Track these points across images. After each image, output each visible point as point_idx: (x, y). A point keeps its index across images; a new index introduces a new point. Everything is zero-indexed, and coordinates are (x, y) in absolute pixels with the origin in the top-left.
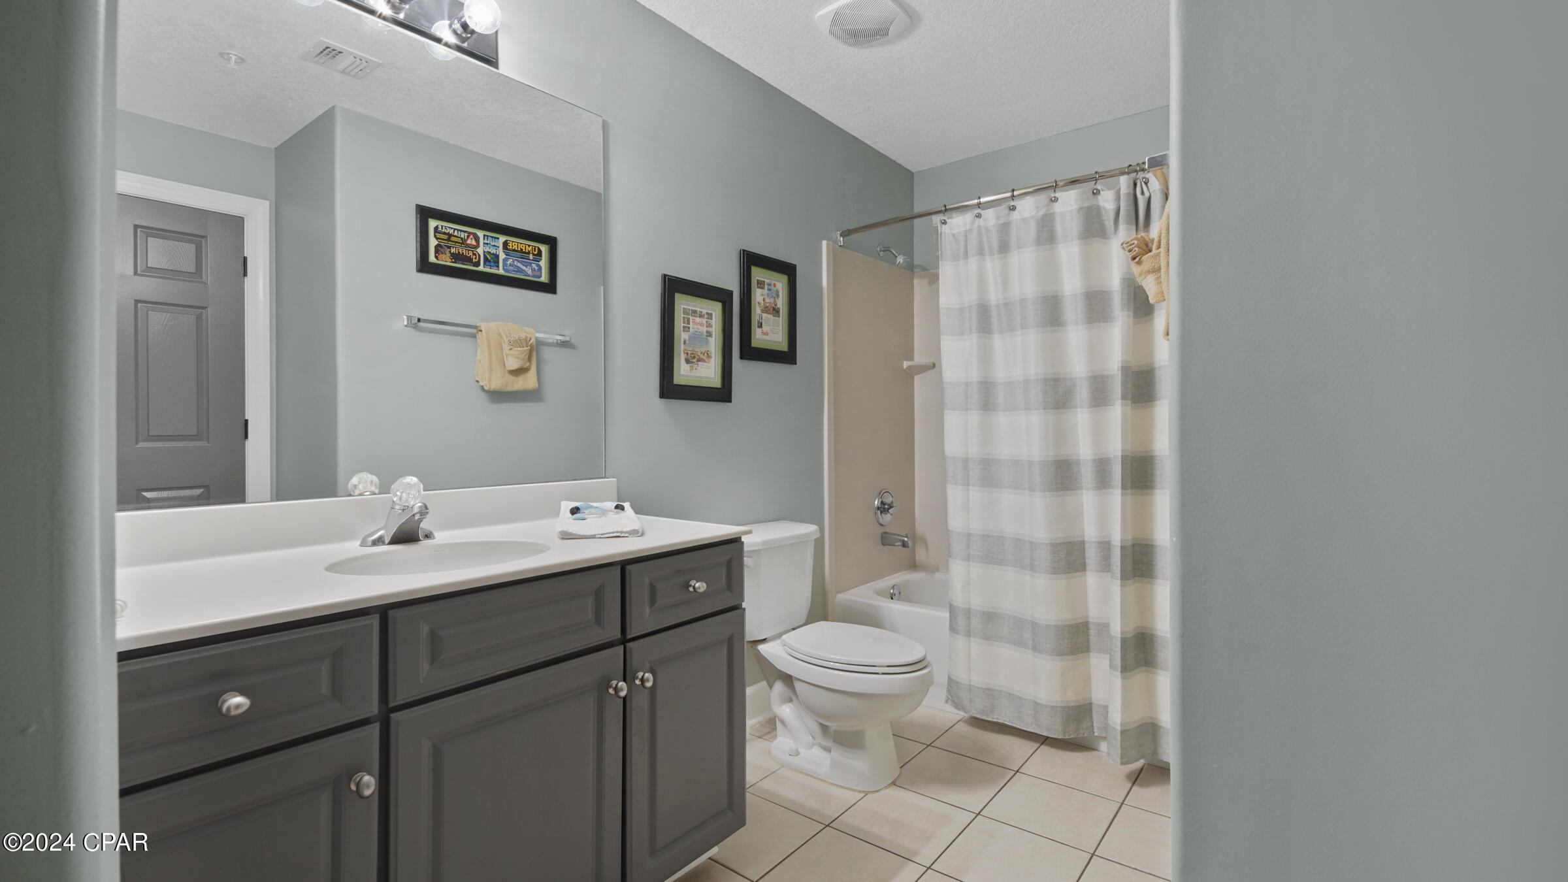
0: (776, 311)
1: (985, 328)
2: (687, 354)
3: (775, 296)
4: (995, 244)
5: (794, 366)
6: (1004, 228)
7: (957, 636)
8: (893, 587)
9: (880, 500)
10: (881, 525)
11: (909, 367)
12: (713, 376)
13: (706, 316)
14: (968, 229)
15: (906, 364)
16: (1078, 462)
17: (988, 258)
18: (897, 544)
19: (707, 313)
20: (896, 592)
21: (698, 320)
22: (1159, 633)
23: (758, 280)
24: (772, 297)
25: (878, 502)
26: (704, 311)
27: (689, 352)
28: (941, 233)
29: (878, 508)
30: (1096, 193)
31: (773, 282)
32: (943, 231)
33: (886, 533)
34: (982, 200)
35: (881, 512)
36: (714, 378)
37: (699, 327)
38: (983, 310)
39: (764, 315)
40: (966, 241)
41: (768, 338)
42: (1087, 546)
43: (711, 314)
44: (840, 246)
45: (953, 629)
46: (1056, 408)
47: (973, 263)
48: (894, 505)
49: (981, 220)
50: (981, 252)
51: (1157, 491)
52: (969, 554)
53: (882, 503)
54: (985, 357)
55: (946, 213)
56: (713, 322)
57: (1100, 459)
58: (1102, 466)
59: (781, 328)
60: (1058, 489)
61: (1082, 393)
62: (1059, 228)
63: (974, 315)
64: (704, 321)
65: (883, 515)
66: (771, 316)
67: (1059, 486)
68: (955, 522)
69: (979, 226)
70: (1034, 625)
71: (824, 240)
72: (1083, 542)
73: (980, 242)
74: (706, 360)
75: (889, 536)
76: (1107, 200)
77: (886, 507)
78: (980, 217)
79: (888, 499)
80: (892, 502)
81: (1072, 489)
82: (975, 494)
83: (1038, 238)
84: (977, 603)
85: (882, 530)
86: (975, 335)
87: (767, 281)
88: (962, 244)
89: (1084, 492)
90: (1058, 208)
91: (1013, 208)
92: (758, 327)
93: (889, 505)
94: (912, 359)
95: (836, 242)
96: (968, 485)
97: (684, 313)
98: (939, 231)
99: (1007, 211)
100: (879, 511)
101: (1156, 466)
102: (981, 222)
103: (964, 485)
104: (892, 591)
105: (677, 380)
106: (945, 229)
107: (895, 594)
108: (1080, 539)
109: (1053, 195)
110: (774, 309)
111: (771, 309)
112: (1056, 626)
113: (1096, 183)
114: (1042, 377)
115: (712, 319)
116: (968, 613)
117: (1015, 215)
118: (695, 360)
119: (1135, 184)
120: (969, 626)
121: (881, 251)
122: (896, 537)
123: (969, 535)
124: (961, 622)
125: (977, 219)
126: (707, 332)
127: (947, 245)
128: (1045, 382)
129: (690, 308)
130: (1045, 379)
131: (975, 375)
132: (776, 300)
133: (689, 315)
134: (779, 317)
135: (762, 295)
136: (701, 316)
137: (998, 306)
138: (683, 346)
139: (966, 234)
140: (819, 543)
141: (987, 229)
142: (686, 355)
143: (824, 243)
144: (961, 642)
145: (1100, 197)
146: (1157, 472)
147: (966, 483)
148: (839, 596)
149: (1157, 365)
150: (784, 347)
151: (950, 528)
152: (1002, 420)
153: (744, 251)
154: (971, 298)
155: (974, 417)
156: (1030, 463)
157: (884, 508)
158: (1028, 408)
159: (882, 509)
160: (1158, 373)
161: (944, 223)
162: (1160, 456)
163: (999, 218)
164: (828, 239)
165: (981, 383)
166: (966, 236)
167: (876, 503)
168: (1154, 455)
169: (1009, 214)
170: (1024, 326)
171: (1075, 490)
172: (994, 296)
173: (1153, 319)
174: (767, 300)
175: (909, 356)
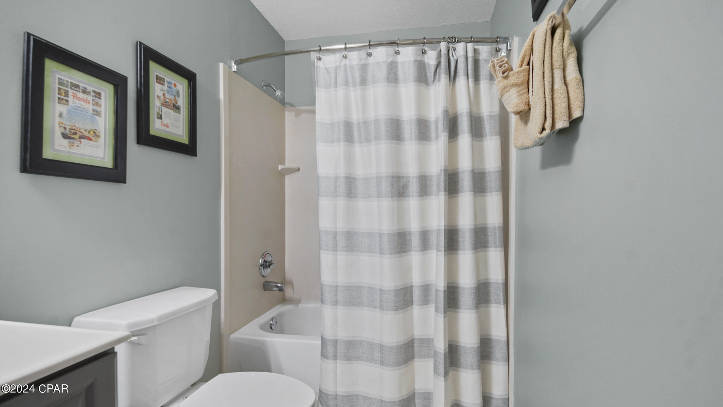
0: (177, 108)
1: (349, 138)
2: (65, 128)
3: (175, 94)
4: (358, 79)
5: (195, 157)
6: (364, 68)
7: (327, 360)
8: (272, 320)
9: (263, 260)
10: (264, 277)
11: (282, 169)
12: (102, 156)
13: (92, 94)
14: (337, 65)
15: (280, 167)
16: (410, 233)
17: (351, 89)
18: (274, 289)
19: (94, 92)
20: (274, 322)
21: (81, 95)
22: (462, 344)
23: (157, 75)
24: (173, 95)
25: (262, 261)
26: (90, 89)
27: (68, 127)
28: (317, 66)
29: (262, 265)
30: (424, 52)
31: (173, 82)
32: (318, 65)
33: (267, 282)
34: (348, 46)
35: (264, 268)
36: (104, 158)
37: (83, 103)
38: (348, 125)
39: (164, 109)
40: (336, 74)
41: (168, 130)
42: (414, 288)
43: (99, 94)
44: (234, 72)
45: (323, 355)
46: (399, 197)
47: (341, 91)
48: (273, 262)
49: (347, 60)
50: (346, 83)
51: (460, 252)
52: (337, 300)
53: (264, 261)
54: (350, 159)
55: (321, 52)
56: (102, 102)
57: (423, 231)
58: (425, 235)
59: (181, 124)
60: (399, 252)
61: (414, 187)
62: (400, 73)
63: (342, 128)
64: (90, 98)
65: (264, 269)
66: (172, 111)
67: (400, 250)
68: (327, 278)
69: (345, 65)
70: (382, 346)
71: (221, 62)
72: (411, 287)
73: (346, 76)
74: (93, 138)
75: (268, 284)
76: (431, 58)
77: (267, 264)
78: (346, 58)
79: (269, 259)
80: (271, 261)
81: (405, 252)
82: (341, 257)
83: (388, 78)
84: (342, 335)
85: (264, 280)
86: (342, 143)
87: (166, 79)
88: (333, 76)
89: (413, 253)
90: (400, 58)
91: (370, 55)
92: (158, 118)
93: (269, 262)
94: (285, 165)
95: (230, 67)
96: (337, 250)
97: (60, 84)
98: (316, 65)
99: (366, 55)
100: (262, 267)
101: (460, 235)
102: (346, 62)
103: (333, 251)
104: (271, 322)
105: (48, 153)
106: (320, 64)
107: (273, 324)
108: (410, 285)
109: (397, 49)
110: (174, 106)
111: (172, 105)
112: (396, 346)
113: (424, 46)
114: (390, 175)
115: (100, 98)
116: (335, 342)
117: (371, 60)
118: (76, 137)
119: (448, 51)
120: (336, 353)
121: (264, 85)
122: (273, 284)
123: (337, 287)
124: (330, 350)
125: (344, 59)
126: (93, 110)
127: (322, 77)
128: (392, 178)
129: (70, 80)
130: (392, 176)
131: (342, 172)
132: (177, 98)
133: (67, 87)
134: (180, 113)
135: (162, 90)
136: (85, 91)
137: (359, 124)
138: (57, 120)
139: (336, 69)
140: (216, 305)
141: (352, 67)
142: (63, 130)
143: (221, 65)
144: (329, 364)
145: (426, 56)
146: (460, 239)
147: (335, 249)
148: (233, 336)
149: (460, 170)
150: (185, 140)
151: (322, 282)
152: (361, 204)
153: (140, 43)
154: (340, 116)
155: (341, 202)
156: (381, 235)
157: (266, 265)
158: (379, 195)
159: (264, 266)
160: (461, 175)
161: (319, 59)
162: (462, 229)
163: (360, 59)
164: (225, 63)
165: (347, 178)
166: (336, 70)
167: (260, 261)
168: (458, 228)
169: (367, 58)
170: (377, 138)
171: (408, 252)
172: (355, 117)
173: (457, 140)
174: (167, 96)
175: (282, 161)
